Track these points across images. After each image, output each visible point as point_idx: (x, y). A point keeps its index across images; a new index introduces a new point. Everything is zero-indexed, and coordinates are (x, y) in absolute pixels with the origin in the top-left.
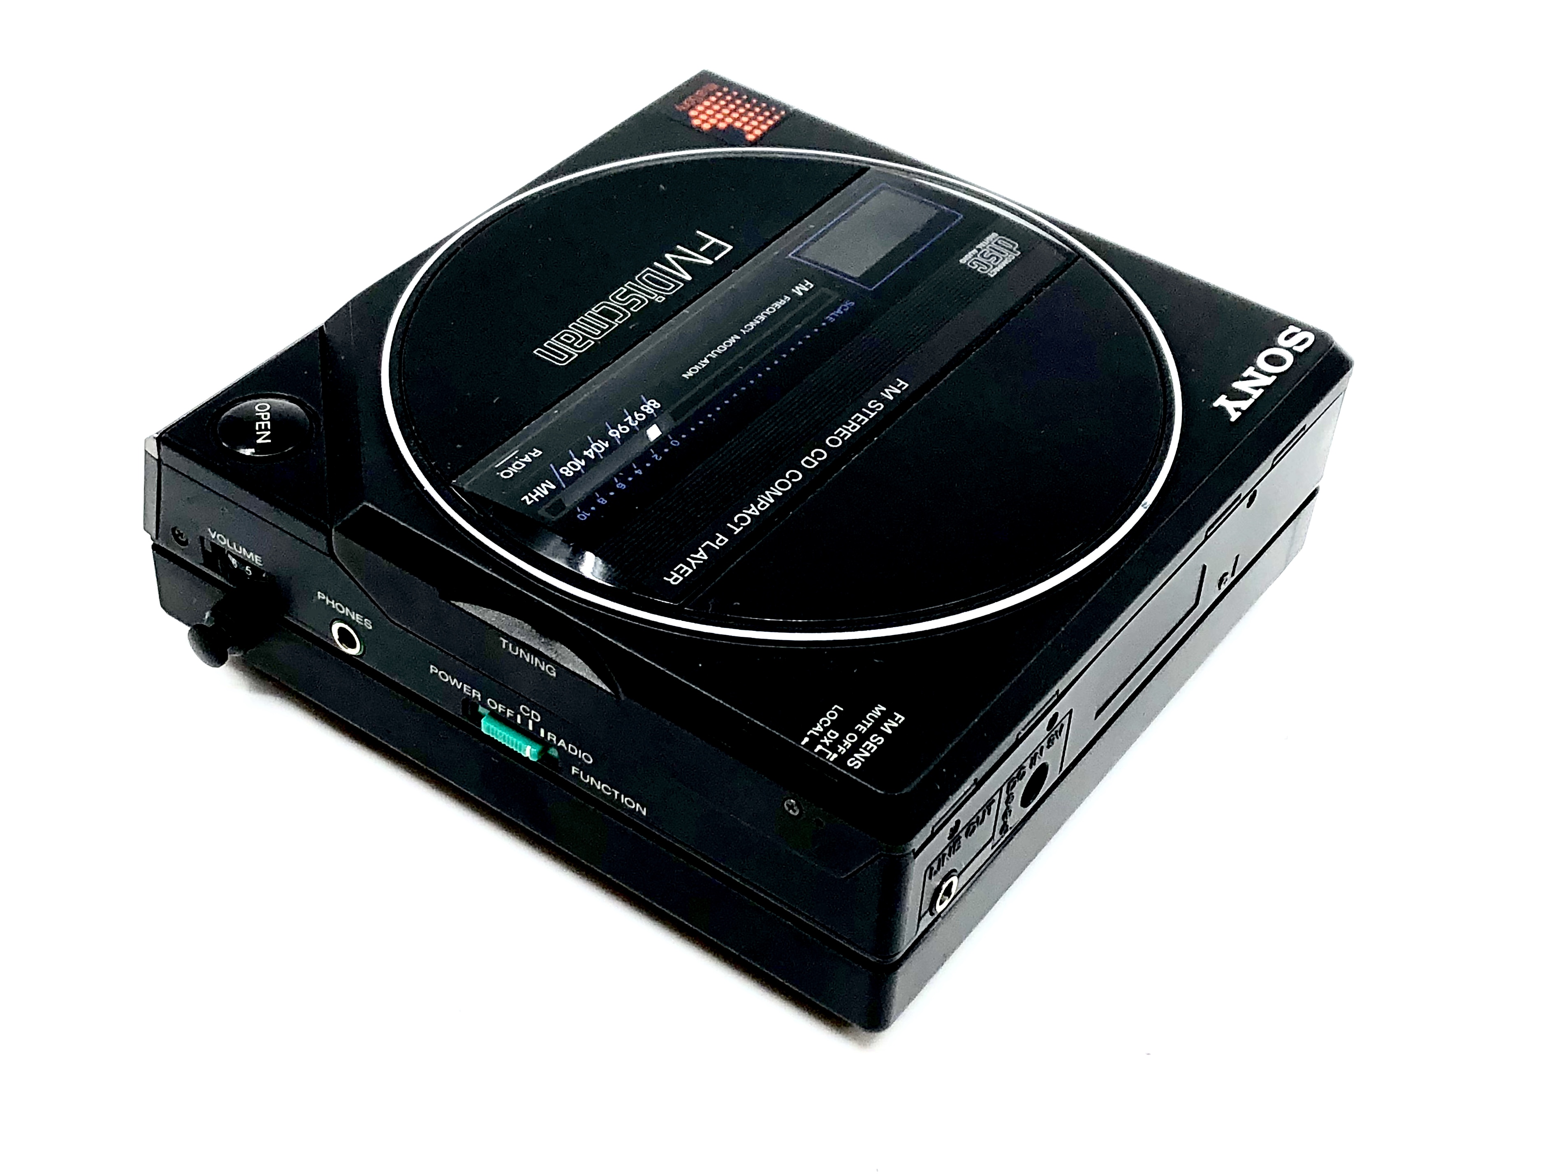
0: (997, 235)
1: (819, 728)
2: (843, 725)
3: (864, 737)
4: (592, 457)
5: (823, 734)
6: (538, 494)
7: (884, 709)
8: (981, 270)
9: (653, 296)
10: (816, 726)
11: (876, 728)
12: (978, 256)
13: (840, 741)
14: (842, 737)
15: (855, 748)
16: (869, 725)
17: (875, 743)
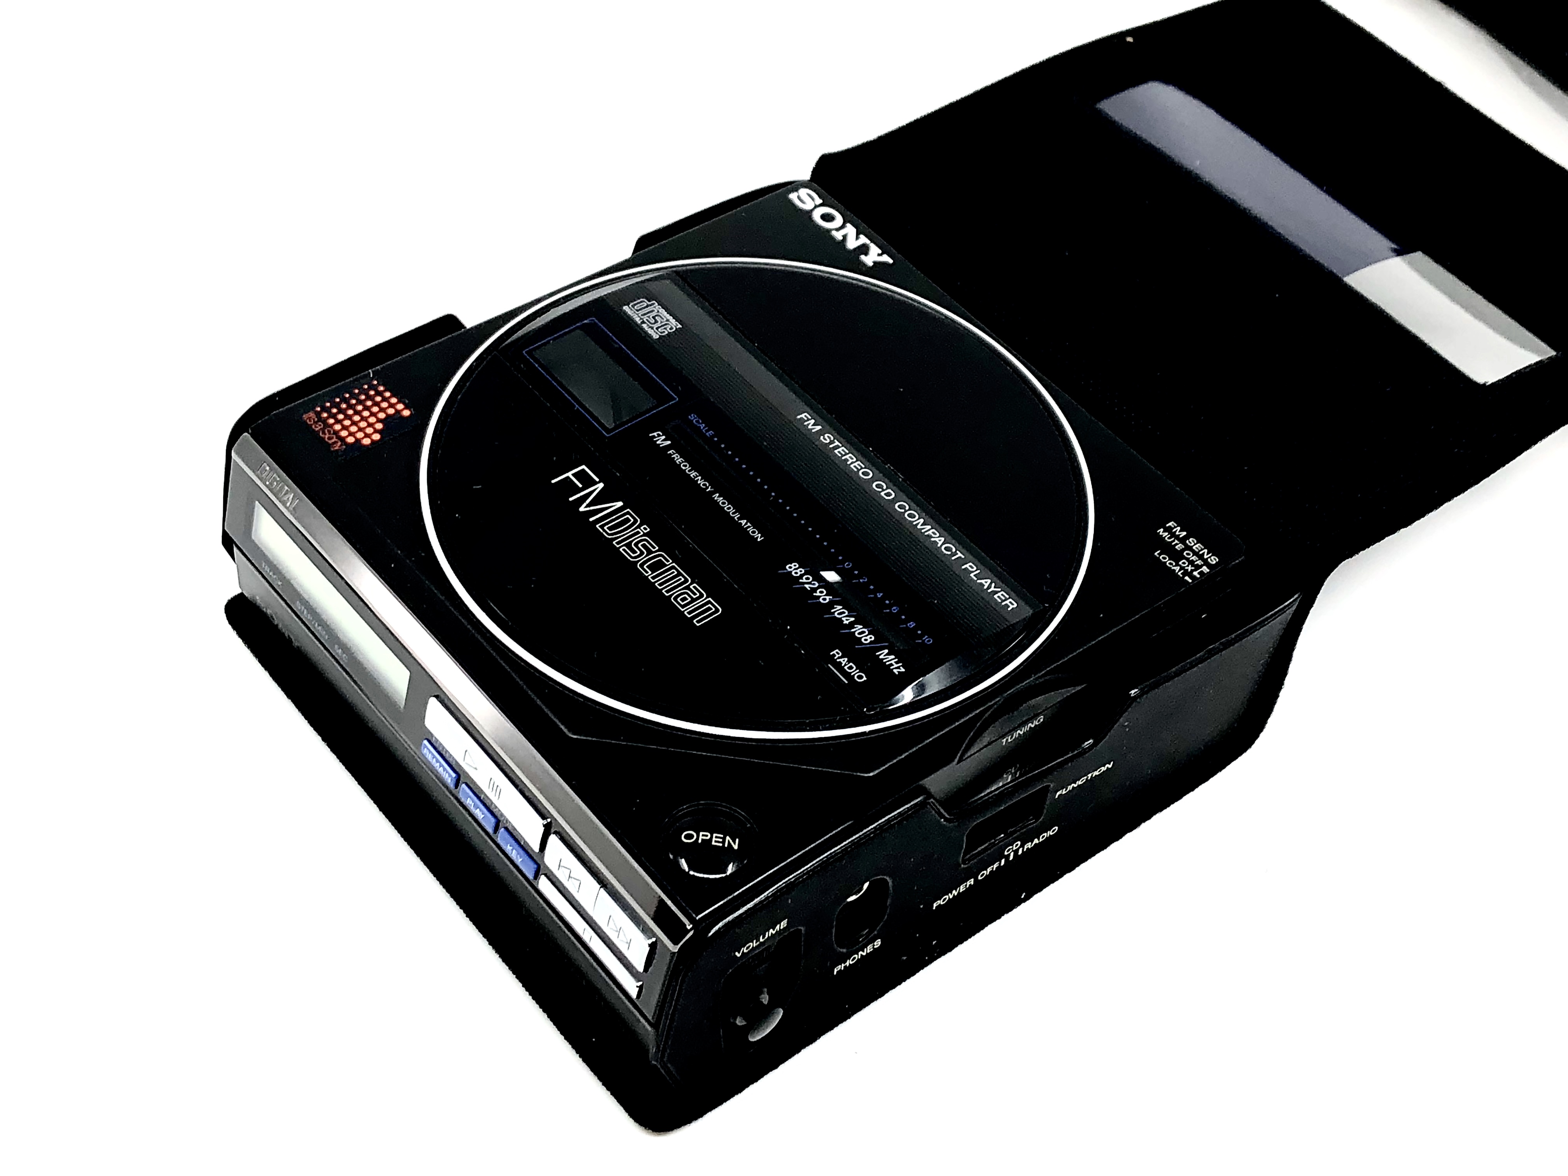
0: (627, 306)
1: (1177, 569)
2: (1177, 556)
3: (1190, 548)
4: (852, 619)
5: (1182, 568)
6: (893, 662)
7: (1162, 530)
8: (670, 329)
9: (638, 533)
10: (1174, 570)
11: (1183, 540)
12: (652, 326)
13: (1191, 563)
14: (1187, 559)
15: (1201, 557)
16: (1176, 542)
17: (1195, 544)
